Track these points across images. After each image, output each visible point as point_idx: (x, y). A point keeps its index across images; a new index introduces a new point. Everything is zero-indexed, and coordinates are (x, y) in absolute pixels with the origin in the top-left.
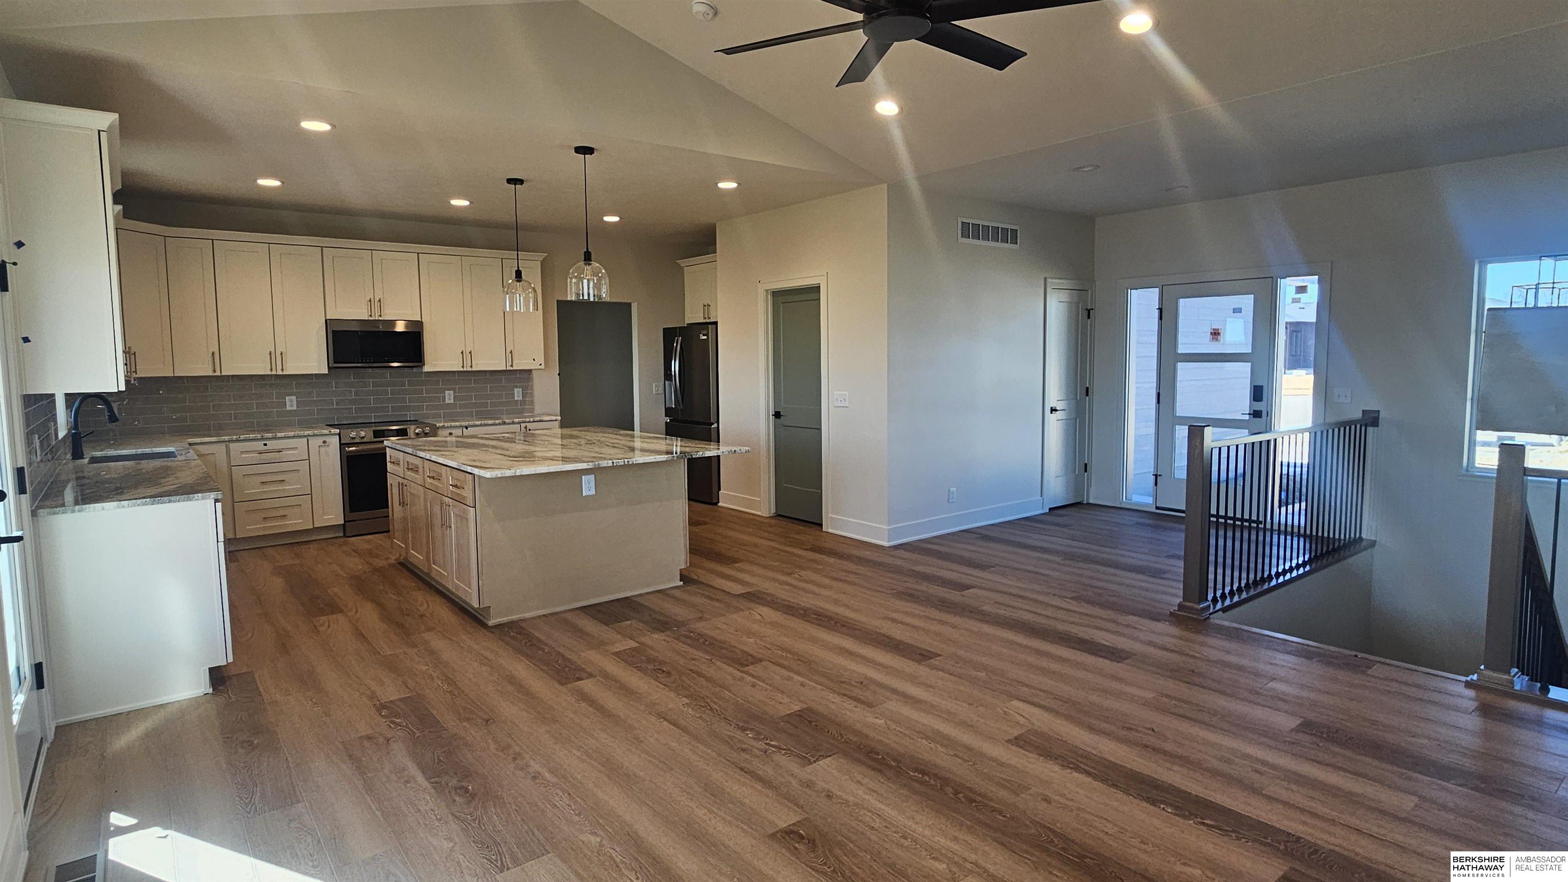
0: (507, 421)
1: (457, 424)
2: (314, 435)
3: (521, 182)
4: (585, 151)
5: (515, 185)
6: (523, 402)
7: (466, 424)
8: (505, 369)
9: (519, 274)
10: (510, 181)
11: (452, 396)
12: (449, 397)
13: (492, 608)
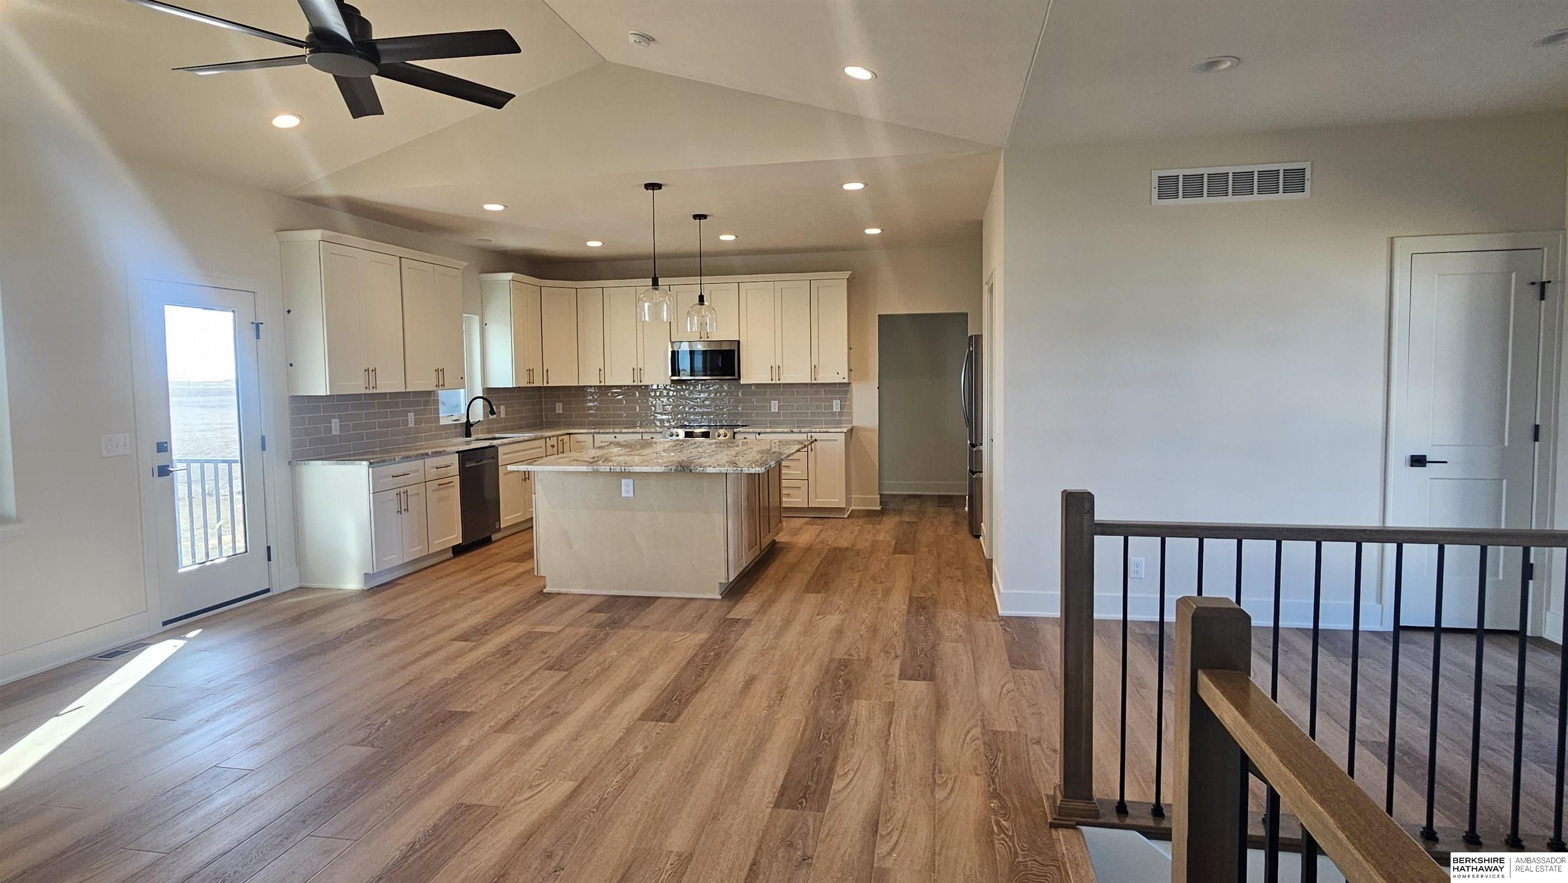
0: (795, 430)
1: (751, 430)
2: (646, 432)
3: (703, 218)
4: (653, 186)
5: (700, 219)
6: (841, 414)
7: (759, 430)
8: (810, 382)
9: (701, 299)
10: (696, 217)
11: (777, 406)
12: (774, 406)
13: (547, 578)
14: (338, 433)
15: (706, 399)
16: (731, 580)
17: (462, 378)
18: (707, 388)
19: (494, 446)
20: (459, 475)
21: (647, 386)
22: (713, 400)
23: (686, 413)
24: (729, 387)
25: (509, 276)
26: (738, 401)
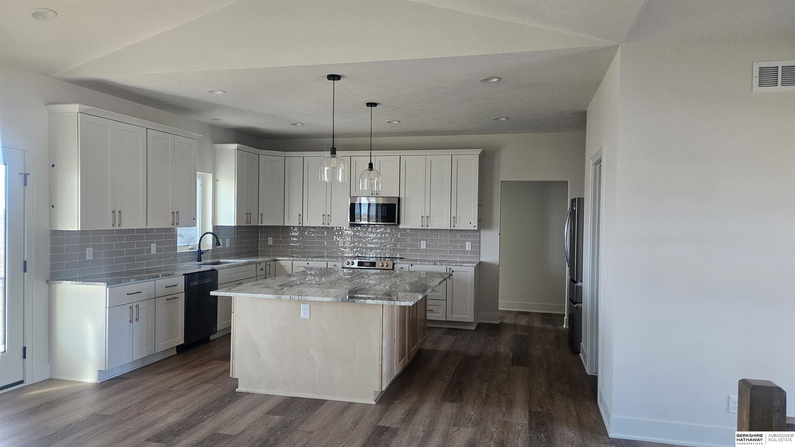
1: (406, 262)
3: (374, 105)
4: (334, 77)
5: (371, 107)
6: (471, 252)
7: (412, 262)
9: (371, 166)
10: (368, 104)
11: (425, 245)
12: (423, 245)
13: (239, 379)
14: (91, 258)
15: (375, 238)
16: (384, 389)
17: (194, 219)
18: (376, 230)
19: (215, 270)
20: (185, 292)
21: (332, 228)
22: (380, 239)
23: (360, 247)
24: (392, 230)
25: (235, 146)
26: (397, 240)
